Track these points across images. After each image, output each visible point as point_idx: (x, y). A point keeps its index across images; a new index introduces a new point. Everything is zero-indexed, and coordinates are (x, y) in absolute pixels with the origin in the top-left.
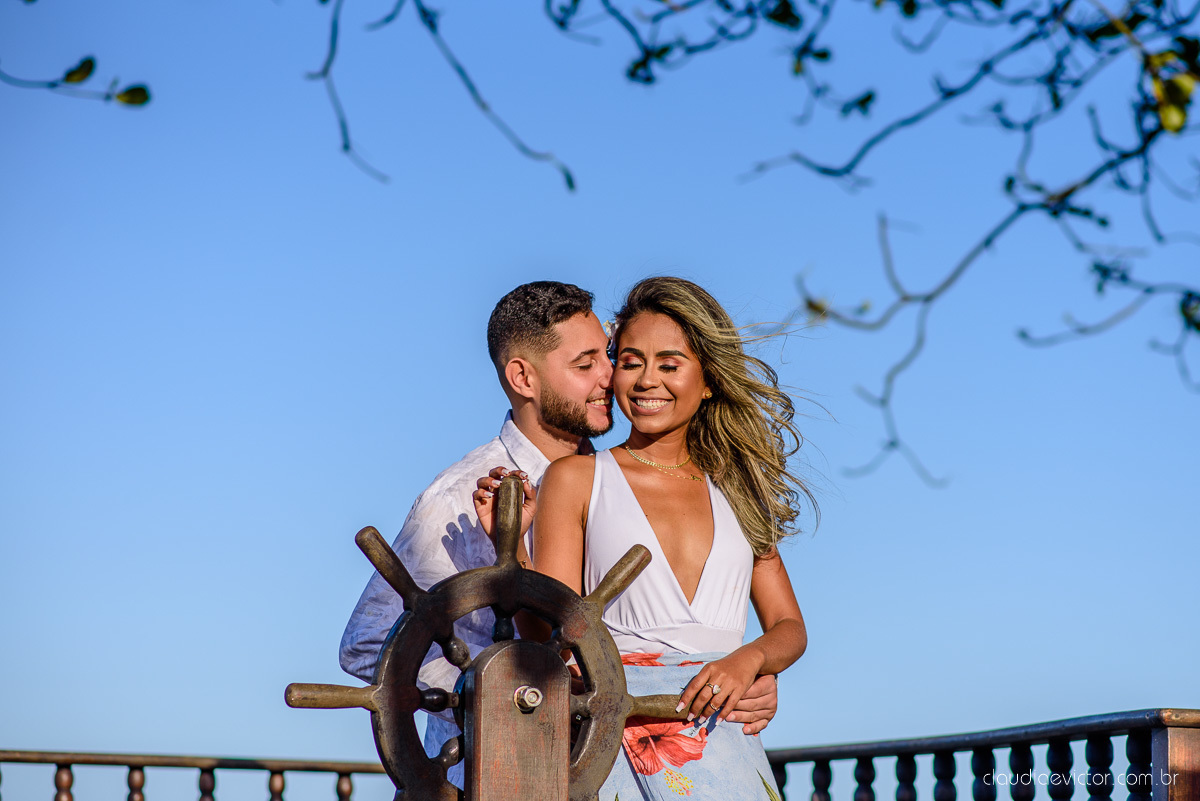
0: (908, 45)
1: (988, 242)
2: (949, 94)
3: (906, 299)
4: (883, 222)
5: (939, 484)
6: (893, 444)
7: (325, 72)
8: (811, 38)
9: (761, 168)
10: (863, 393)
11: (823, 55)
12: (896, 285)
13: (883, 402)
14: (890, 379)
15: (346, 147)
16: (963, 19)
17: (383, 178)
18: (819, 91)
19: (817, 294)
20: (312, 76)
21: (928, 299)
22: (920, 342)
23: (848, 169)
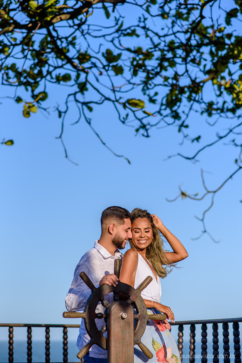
0: (209, 124)
1: (231, 177)
2: (221, 138)
3: (209, 192)
4: (202, 171)
5: (218, 242)
6: (205, 231)
7: (60, 137)
8: (183, 122)
9: (170, 157)
10: (196, 217)
11: (187, 127)
12: (206, 189)
13: (202, 220)
14: (204, 214)
15: (66, 157)
16: (224, 117)
17: (77, 165)
18: (185, 137)
19: (184, 191)
20: (57, 138)
21: (215, 192)
22: (212, 204)
23: (193, 158)
